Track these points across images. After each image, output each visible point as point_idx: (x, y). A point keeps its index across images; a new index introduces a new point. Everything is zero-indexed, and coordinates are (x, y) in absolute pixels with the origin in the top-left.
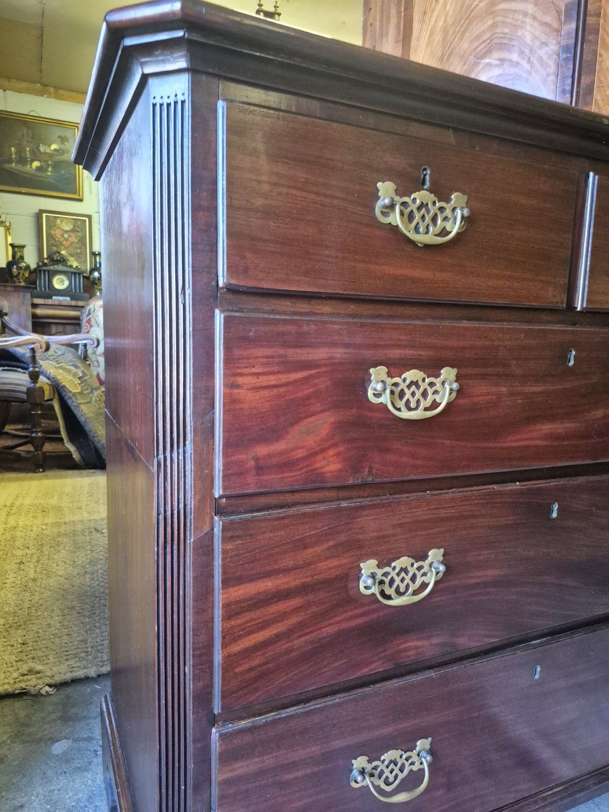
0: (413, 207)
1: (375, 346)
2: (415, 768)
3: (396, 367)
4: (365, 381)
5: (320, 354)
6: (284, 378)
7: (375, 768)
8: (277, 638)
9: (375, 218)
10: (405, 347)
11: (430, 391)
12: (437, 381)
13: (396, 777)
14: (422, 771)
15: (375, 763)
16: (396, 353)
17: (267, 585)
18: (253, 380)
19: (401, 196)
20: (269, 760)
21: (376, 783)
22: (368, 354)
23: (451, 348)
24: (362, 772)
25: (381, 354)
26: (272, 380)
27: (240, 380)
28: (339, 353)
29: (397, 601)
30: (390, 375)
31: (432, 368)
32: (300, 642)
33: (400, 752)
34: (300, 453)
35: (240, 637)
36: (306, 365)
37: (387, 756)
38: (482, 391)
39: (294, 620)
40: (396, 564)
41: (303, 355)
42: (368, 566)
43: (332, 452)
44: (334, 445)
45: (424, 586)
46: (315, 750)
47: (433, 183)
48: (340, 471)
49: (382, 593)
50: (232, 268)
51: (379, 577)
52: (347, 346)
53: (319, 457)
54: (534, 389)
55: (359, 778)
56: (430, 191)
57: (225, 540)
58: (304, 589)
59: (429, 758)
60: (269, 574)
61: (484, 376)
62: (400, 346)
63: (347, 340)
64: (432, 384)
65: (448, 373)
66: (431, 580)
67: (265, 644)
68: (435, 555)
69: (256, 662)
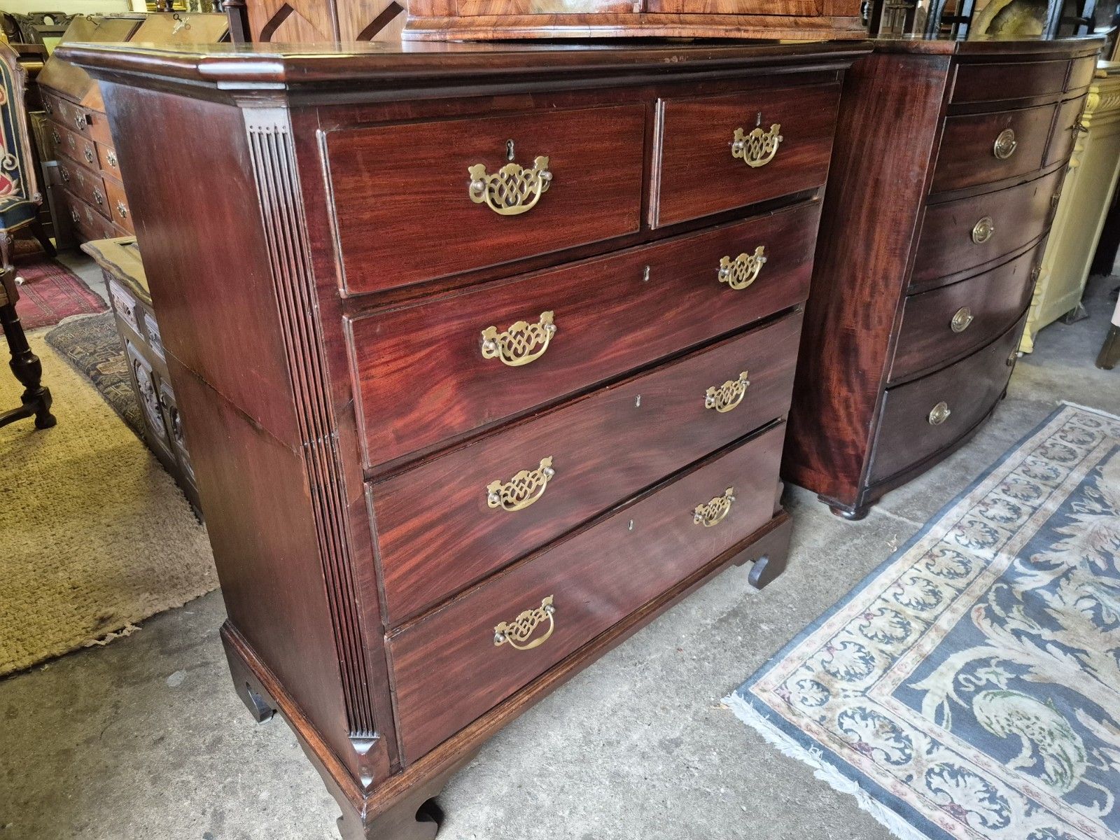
0: (502, 181)
1: (485, 311)
2: (542, 619)
3: (502, 324)
4: (478, 346)
5: (438, 330)
6: (409, 360)
7: (513, 627)
8: (428, 559)
9: (469, 201)
10: (508, 304)
11: (533, 336)
12: (538, 326)
13: (529, 629)
14: (548, 620)
16: (503, 311)
18: (384, 369)
19: (490, 174)
21: (514, 638)
22: (478, 319)
23: (547, 295)
24: (502, 633)
25: (490, 316)
26: (398, 364)
27: (373, 372)
28: (455, 325)
29: (520, 506)
30: (499, 332)
31: (531, 316)
32: (445, 557)
34: (431, 417)
35: (397, 567)
36: (429, 343)
37: (522, 616)
38: (576, 323)
39: (440, 542)
40: (517, 478)
41: (423, 336)
42: (494, 486)
43: (457, 408)
44: (459, 402)
45: (539, 488)
47: (516, 153)
48: (466, 420)
49: (507, 503)
50: (351, 282)
51: (502, 493)
52: (460, 317)
53: (447, 415)
54: (618, 309)
55: (500, 638)
56: (515, 161)
57: (375, 500)
58: (446, 516)
59: (552, 608)
61: (576, 311)
62: (504, 305)
63: (459, 312)
64: (534, 330)
65: (546, 317)
66: (544, 482)
67: (418, 566)
68: (545, 463)
69: (412, 581)
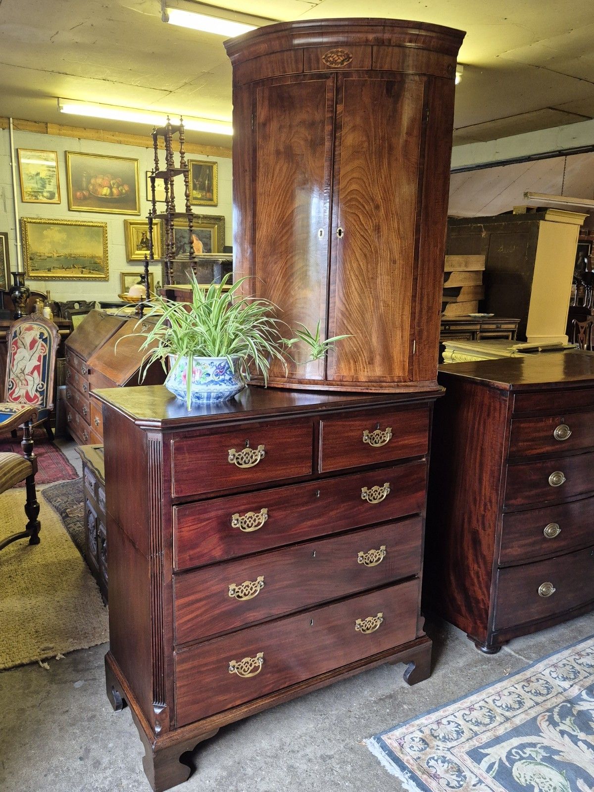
0: (243, 455)
1: (234, 507)
2: (257, 665)
3: (242, 513)
4: (231, 521)
5: (213, 514)
6: (199, 525)
7: (239, 665)
8: (197, 616)
9: (228, 462)
10: (245, 504)
11: (257, 519)
12: (260, 515)
13: (248, 669)
14: (259, 666)
15: (239, 663)
16: (242, 508)
17: (192, 598)
18: (188, 529)
19: (238, 452)
20: (196, 663)
21: (240, 671)
22: (231, 510)
23: (265, 501)
24: (234, 667)
25: (236, 509)
26: (195, 527)
27: (183, 529)
28: (220, 512)
29: (245, 598)
30: (240, 516)
31: (257, 510)
32: (205, 617)
33: (250, 658)
34: (206, 551)
35: (183, 617)
36: (208, 519)
37: (244, 660)
38: (279, 514)
39: (203, 609)
40: (244, 584)
41: (206, 516)
42: (232, 587)
43: (219, 548)
44: (219, 545)
45: (256, 591)
46: (214, 658)
47: (250, 445)
48: (222, 554)
49: (238, 596)
50: (177, 492)
51: (237, 590)
52: (222, 509)
53: (213, 551)
54: (302, 509)
55: (232, 669)
56: (249, 448)
57: (177, 584)
58: (207, 597)
59: (262, 660)
60: (193, 593)
61: (280, 509)
62: (244, 505)
63: (223, 507)
64: (257, 516)
65: (264, 511)
66: (258, 589)
67: (192, 619)
68: (260, 579)
69: (189, 626)
